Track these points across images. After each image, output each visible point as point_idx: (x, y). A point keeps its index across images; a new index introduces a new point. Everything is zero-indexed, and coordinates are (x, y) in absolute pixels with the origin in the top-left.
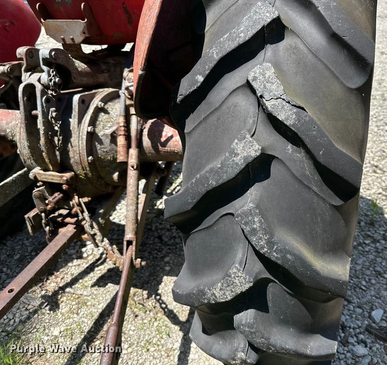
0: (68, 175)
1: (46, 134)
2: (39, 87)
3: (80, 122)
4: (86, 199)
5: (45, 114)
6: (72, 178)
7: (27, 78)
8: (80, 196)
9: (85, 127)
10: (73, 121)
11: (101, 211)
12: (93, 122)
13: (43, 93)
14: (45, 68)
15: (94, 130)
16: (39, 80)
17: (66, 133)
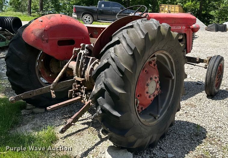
0: (83, 79)
1: (81, 66)
2: (83, 54)
3: (90, 65)
4: (86, 88)
5: (82, 61)
6: (83, 80)
7: (81, 51)
8: (84, 86)
9: (91, 66)
10: (89, 64)
11: (89, 93)
12: (94, 66)
13: (83, 55)
14: (86, 49)
15: (93, 68)
16: (83, 52)
17: (86, 67)
